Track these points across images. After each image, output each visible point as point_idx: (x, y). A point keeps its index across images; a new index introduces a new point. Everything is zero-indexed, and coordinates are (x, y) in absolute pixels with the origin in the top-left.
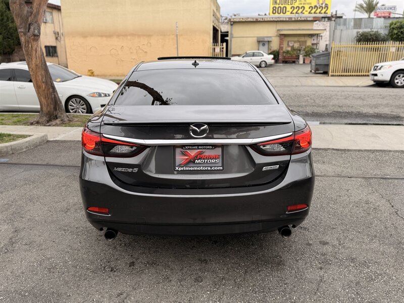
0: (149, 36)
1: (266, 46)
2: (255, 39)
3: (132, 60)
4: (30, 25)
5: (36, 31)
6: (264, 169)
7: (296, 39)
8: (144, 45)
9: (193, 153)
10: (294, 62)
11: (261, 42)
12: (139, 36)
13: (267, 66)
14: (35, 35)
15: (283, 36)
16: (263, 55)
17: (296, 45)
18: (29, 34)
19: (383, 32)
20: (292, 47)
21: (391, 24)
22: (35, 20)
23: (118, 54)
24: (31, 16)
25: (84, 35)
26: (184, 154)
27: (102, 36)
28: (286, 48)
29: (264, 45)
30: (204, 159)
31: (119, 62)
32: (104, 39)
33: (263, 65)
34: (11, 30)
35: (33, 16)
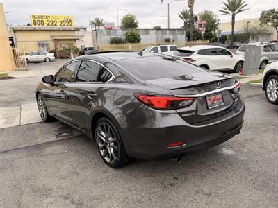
1: (45, 47)
2: (36, 43)
7: (66, 42)
10: (67, 57)
11: (41, 44)
13: (50, 61)
15: (56, 41)
16: (45, 54)
17: (67, 47)
19: (124, 38)
20: (64, 47)
21: (127, 33)
28: (60, 48)
29: (43, 46)
33: (48, 60)
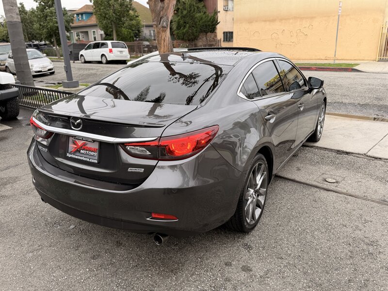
0: (312, 18)
3: (292, 44)
4: (161, 18)
5: (165, 24)
6: (130, 170)
8: (305, 27)
9: (80, 143)
12: (302, 18)
14: (163, 27)
18: (160, 26)
22: (166, 13)
23: (278, 38)
24: (162, 10)
25: (250, 21)
26: (75, 143)
27: (265, 21)
30: (86, 150)
31: (278, 46)
32: (268, 23)
34: (196, 20)
35: (164, 10)
